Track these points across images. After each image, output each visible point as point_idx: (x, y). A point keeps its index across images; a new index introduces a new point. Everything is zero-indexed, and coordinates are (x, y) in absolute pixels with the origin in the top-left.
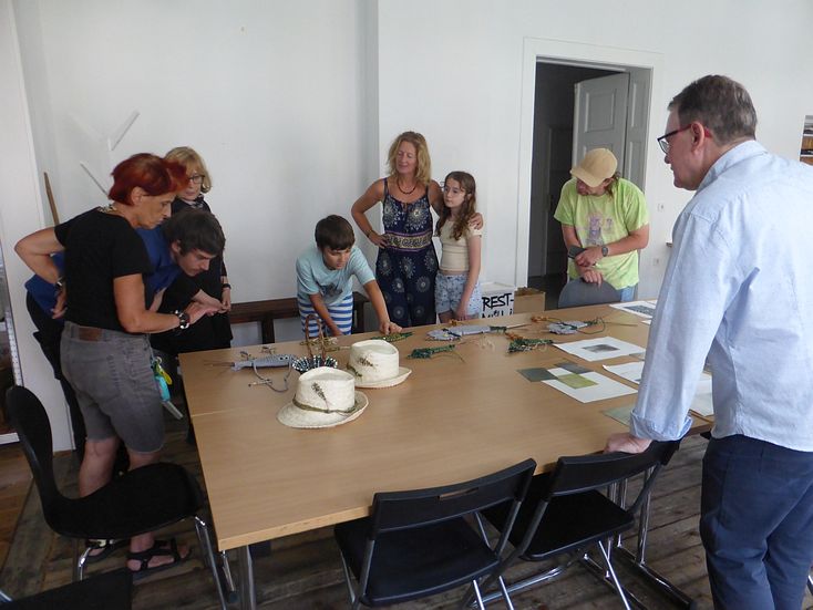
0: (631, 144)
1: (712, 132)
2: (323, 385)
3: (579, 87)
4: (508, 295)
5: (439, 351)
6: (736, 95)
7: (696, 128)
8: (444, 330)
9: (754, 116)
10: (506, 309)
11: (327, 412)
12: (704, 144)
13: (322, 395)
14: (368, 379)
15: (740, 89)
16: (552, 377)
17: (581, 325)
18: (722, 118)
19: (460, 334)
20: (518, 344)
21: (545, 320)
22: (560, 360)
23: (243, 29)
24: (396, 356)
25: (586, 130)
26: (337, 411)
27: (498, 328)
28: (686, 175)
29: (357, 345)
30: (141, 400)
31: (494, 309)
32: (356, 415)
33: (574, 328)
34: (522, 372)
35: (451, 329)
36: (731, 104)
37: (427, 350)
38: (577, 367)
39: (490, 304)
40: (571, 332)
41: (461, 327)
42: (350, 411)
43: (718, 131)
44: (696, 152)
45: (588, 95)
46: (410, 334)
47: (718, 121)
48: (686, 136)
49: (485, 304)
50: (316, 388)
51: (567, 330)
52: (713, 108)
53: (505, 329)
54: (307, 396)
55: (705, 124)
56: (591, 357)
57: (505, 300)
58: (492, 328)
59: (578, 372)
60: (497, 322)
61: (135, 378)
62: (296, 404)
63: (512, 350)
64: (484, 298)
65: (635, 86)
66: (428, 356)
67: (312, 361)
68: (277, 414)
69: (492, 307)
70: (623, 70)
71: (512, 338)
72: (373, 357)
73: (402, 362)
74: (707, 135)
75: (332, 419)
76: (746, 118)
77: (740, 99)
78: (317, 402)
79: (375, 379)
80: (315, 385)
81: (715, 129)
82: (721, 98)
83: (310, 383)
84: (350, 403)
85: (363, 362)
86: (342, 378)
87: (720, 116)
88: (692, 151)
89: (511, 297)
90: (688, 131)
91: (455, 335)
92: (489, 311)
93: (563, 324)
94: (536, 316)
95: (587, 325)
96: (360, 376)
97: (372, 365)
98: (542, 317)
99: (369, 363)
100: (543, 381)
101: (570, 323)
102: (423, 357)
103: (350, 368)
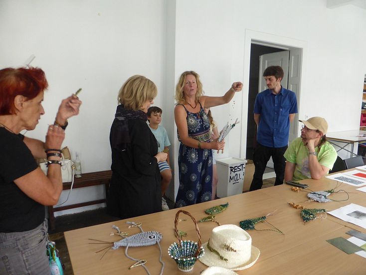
0: (291, 86)
3: (262, 58)
4: (242, 165)
10: (241, 173)
17: (327, 195)
22: (346, 229)
31: (236, 173)
33: (325, 197)
39: (233, 170)
40: (327, 200)
45: (266, 61)
49: (231, 170)
57: (241, 168)
64: (231, 167)
65: (293, 57)
69: (235, 172)
70: (288, 49)
72: (236, 244)
85: (228, 248)
89: (244, 166)
92: (233, 174)
93: (315, 193)
94: (294, 188)
95: (330, 194)
96: (226, 260)
97: (235, 251)
98: (298, 188)
99: (232, 250)
100: (356, 253)
101: (319, 193)
103: (213, 251)
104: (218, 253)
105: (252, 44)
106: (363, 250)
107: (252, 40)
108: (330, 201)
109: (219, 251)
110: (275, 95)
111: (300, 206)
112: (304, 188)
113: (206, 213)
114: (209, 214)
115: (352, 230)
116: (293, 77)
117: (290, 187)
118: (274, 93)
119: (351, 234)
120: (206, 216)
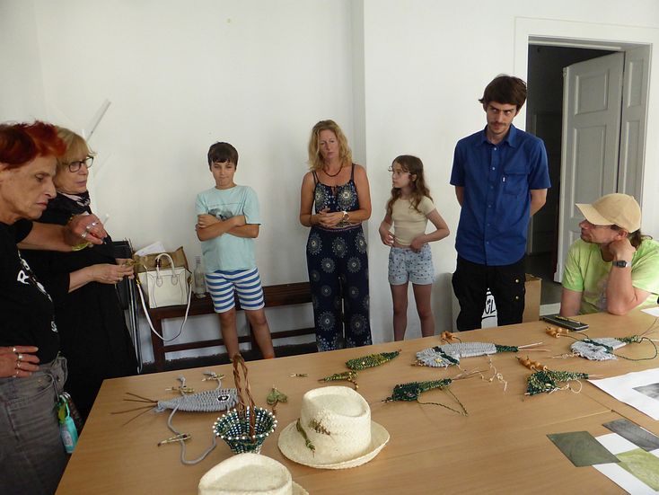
0: (628, 124)
3: (568, 71)
5: (430, 387)
8: (437, 349)
14: (324, 452)
16: (611, 458)
17: (617, 346)
19: (457, 357)
20: (540, 381)
21: (565, 335)
22: (609, 416)
25: (576, 113)
27: (506, 348)
29: (311, 395)
33: (609, 350)
35: (446, 347)
37: (413, 387)
38: (640, 431)
40: (608, 357)
41: (458, 346)
45: (578, 78)
51: (602, 353)
53: (515, 350)
58: (499, 348)
59: (645, 445)
61: (18, 434)
63: (532, 390)
65: (631, 64)
66: (415, 399)
71: (527, 367)
72: (331, 419)
79: (335, 454)
85: (317, 427)
91: (450, 359)
93: (591, 342)
94: (553, 328)
95: (625, 344)
96: (312, 448)
97: (329, 434)
98: (560, 329)
99: (324, 431)
100: (596, 467)
101: (600, 341)
102: (408, 399)
103: (300, 429)
104: (305, 435)
105: (531, 47)
106: (617, 461)
107: (531, 38)
108: (615, 358)
109: (306, 431)
110: (493, 146)
111: (539, 364)
112: (575, 330)
113: (348, 365)
114: (350, 368)
115: (623, 421)
116: (632, 106)
117: (545, 326)
118: (493, 142)
119: (611, 427)
120: (345, 370)
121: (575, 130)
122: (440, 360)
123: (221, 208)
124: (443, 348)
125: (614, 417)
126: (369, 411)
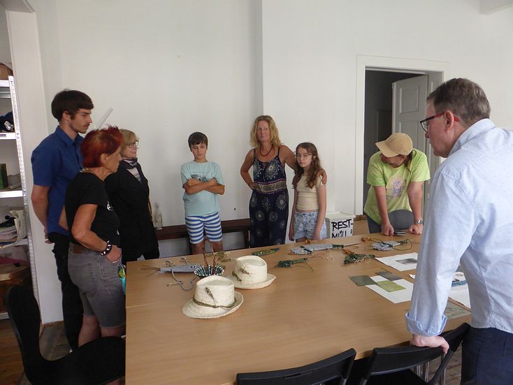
1: (459, 118)
2: (212, 288)
3: (395, 85)
4: (349, 220)
5: (297, 262)
6: (475, 92)
7: (448, 115)
8: (302, 247)
9: (488, 106)
11: (214, 307)
12: (454, 126)
13: (211, 295)
15: (477, 88)
16: (373, 283)
17: (395, 244)
18: (466, 107)
19: (312, 250)
20: (351, 258)
21: (370, 240)
22: (379, 270)
23: (179, 56)
24: (265, 267)
25: (400, 111)
26: (221, 307)
27: (338, 246)
28: (441, 147)
29: (239, 259)
30: (109, 293)
31: (340, 230)
32: (234, 309)
33: (391, 246)
34: (353, 279)
35: (307, 247)
36: (472, 98)
37: (288, 262)
38: (391, 275)
39: (337, 226)
40: (390, 249)
41: (312, 245)
42: (230, 307)
43: (464, 117)
44: (448, 132)
45: (401, 90)
46: (278, 249)
47: (463, 110)
48: (441, 120)
49: (334, 226)
50: (207, 291)
51: (386, 248)
52: (459, 101)
53: (343, 246)
54: (202, 296)
55: (454, 112)
56: (402, 268)
57: (347, 223)
58: (334, 246)
59: (391, 279)
60: (337, 241)
61: (105, 279)
62: (195, 301)
63: (346, 262)
64: (333, 223)
65: (432, 83)
66: (289, 266)
67: (208, 269)
68: (182, 307)
69: (339, 228)
70: (423, 73)
71: (347, 253)
72: (250, 268)
73: (269, 271)
74: (456, 120)
75: (218, 312)
76: (483, 108)
77: (478, 95)
78: (208, 300)
79: (251, 283)
80: (207, 288)
81: (461, 115)
82: (464, 94)
83: (204, 287)
84: (231, 301)
85: (243, 271)
86: (226, 284)
87: (464, 107)
88: (446, 131)
89: (352, 222)
90: (442, 117)
91: (308, 251)
92: (336, 231)
93: (383, 243)
95: (400, 244)
96: (240, 280)
97: (248, 274)
98: (369, 238)
99: (246, 272)
100: (367, 286)
101: (388, 242)
102: (285, 266)
103: (234, 274)
104: (237, 276)
106: (376, 284)
107: (366, 67)
108: (392, 249)
109: (237, 274)
111: (352, 252)
113: (253, 254)
115: (385, 272)
119: (379, 274)
121: (400, 124)
122: (303, 251)
123: (198, 174)
124: (305, 246)
125: (382, 271)
126: (266, 265)
